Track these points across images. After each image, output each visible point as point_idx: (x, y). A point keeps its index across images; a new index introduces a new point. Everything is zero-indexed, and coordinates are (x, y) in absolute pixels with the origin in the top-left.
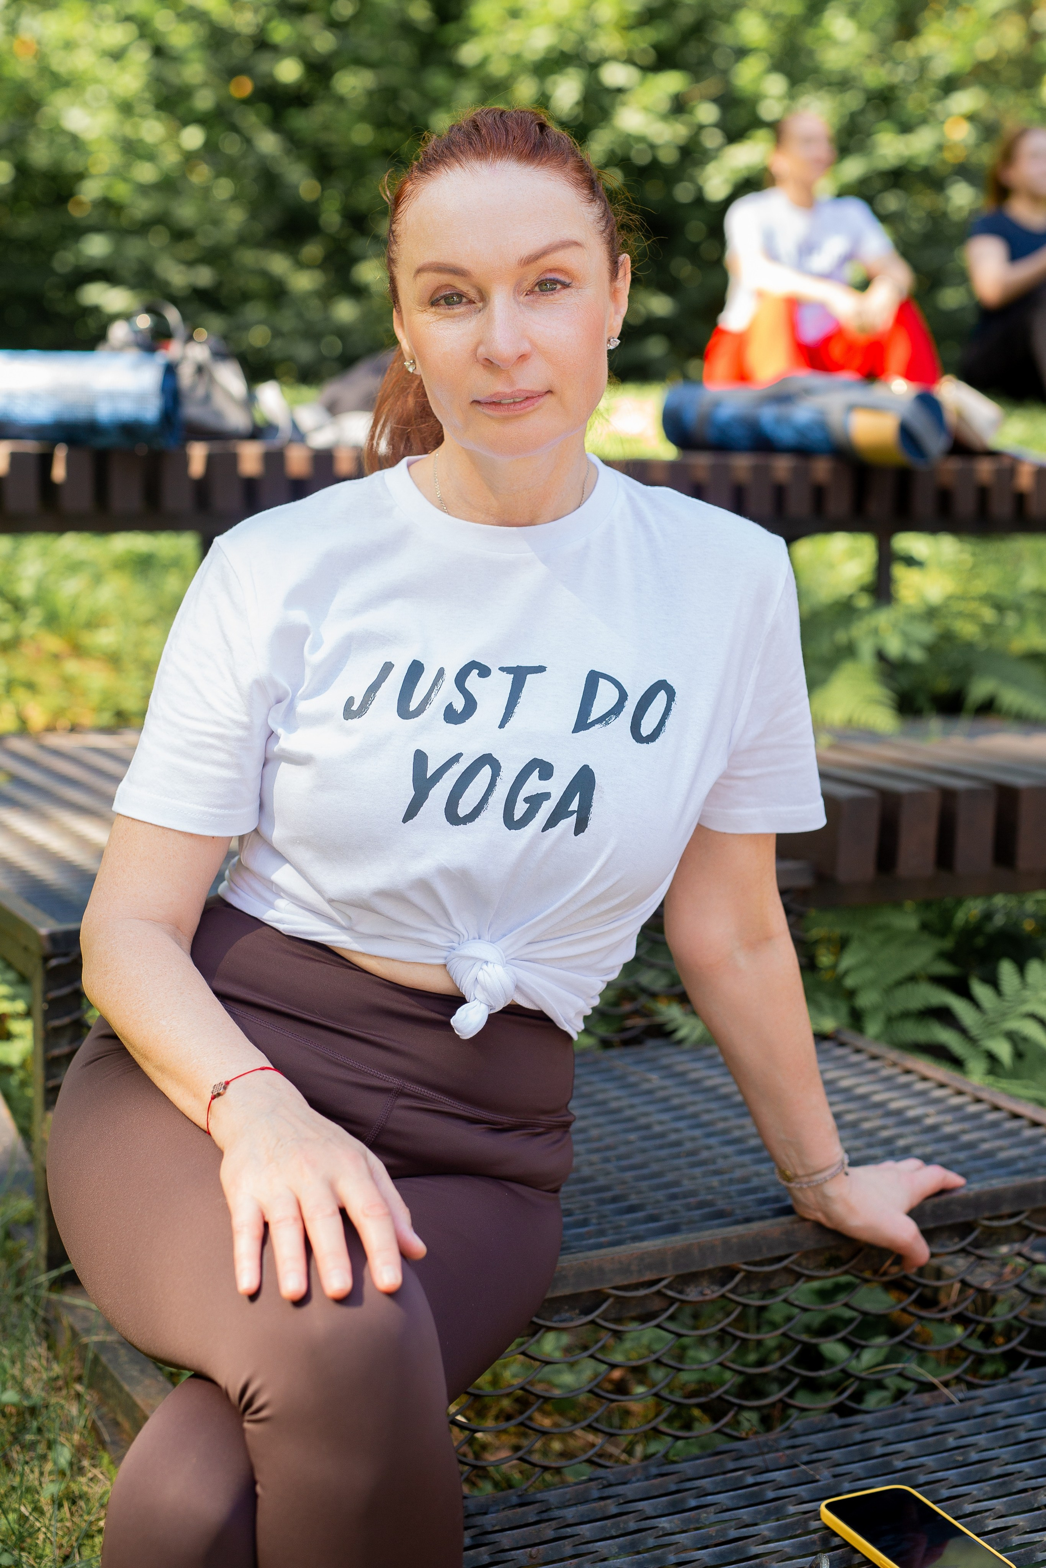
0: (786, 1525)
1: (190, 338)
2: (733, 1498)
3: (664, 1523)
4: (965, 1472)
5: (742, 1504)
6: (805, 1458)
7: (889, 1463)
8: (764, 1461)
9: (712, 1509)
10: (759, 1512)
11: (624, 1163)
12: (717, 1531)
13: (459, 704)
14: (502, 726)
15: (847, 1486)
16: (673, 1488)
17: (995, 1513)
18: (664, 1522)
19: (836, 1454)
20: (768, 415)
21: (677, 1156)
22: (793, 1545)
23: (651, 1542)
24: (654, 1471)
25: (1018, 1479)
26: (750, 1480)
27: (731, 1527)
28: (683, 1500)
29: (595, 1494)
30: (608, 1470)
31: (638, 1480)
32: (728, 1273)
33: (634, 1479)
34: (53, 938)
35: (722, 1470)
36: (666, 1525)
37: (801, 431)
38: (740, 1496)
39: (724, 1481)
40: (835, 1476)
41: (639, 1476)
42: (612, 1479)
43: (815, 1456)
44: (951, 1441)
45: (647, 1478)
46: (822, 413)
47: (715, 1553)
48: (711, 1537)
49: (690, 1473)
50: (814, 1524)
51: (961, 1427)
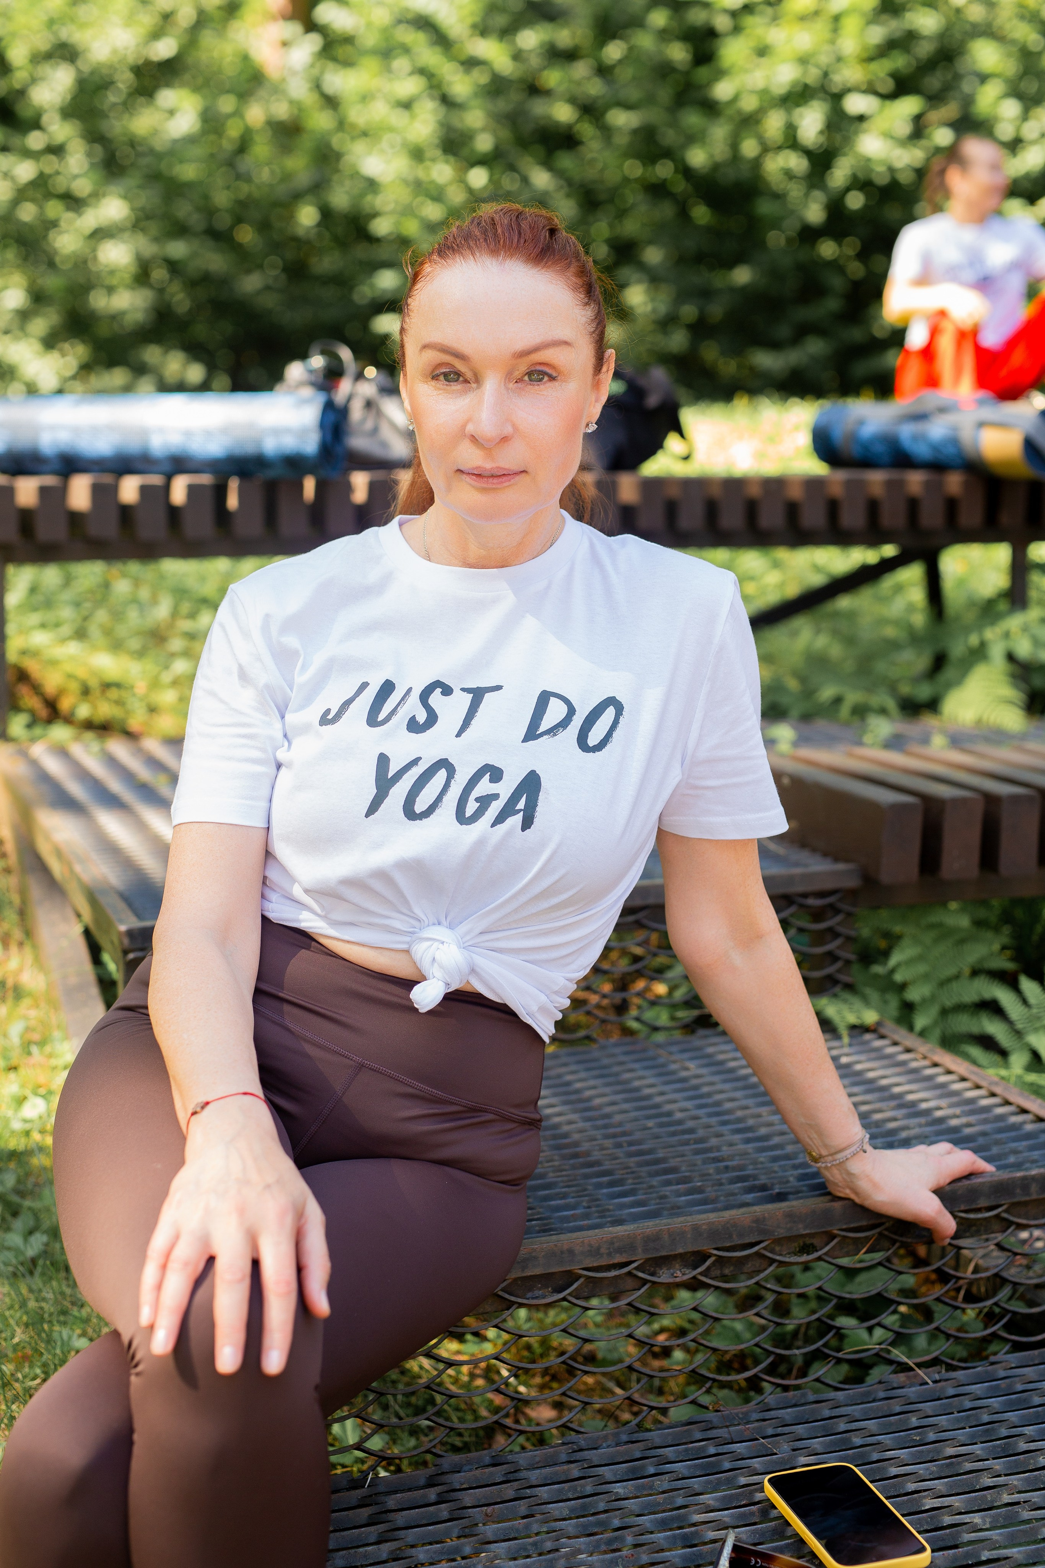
0: (731, 1495)
1: (360, 376)
2: (690, 1467)
3: (619, 1489)
4: (916, 1451)
5: (698, 1473)
6: (770, 1431)
7: (849, 1440)
8: (729, 1433)
9: (667, 1477)
10: (710, 1482)
11: (633, 1148)
12: (665, 1499)
13: (422, 717)
14: (458, 735)
15: (803, 1460)
16: (638, 1455)
17: (933, 1494)
18: (619, 1487)
19: (800, 1429)
20: (906, 432)
21: (687, 1143)
22: (732, 1516)
23: (602, 1506)
24: (624, 1438)
25: (967, 1461)
26: (712, 1450)
27: (680, 1495)
28: (643, 1467)
29: (564, 1457)
30: (580, 1436)
31: (608, 1447)
32: (700, 1257)
33: (604, 1445)
34: (130, 933)
35: (689, 1440)
36: (621, 1491)
37: (935, 448)
38: (696, 1466)
39: (686, 1450)
40: (794, 1450)
41: (609, 1443)
42: (583, 1444)
43: (780, 1430)
44: (914, 1421)
45: (617, 1445)
46: (955, 429)
47: (656, 1519)
48: (659, 1504)
49: (658, 1441)
50: (759, 1496)
51: (928, 1408)
